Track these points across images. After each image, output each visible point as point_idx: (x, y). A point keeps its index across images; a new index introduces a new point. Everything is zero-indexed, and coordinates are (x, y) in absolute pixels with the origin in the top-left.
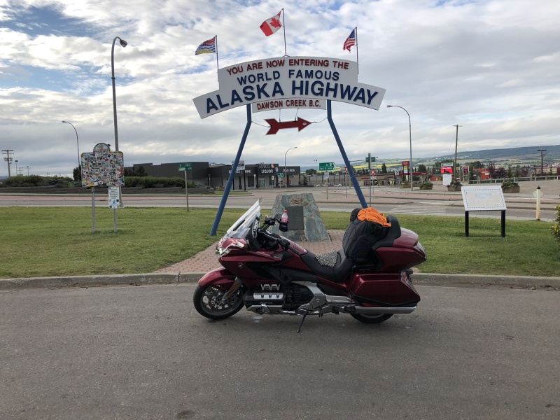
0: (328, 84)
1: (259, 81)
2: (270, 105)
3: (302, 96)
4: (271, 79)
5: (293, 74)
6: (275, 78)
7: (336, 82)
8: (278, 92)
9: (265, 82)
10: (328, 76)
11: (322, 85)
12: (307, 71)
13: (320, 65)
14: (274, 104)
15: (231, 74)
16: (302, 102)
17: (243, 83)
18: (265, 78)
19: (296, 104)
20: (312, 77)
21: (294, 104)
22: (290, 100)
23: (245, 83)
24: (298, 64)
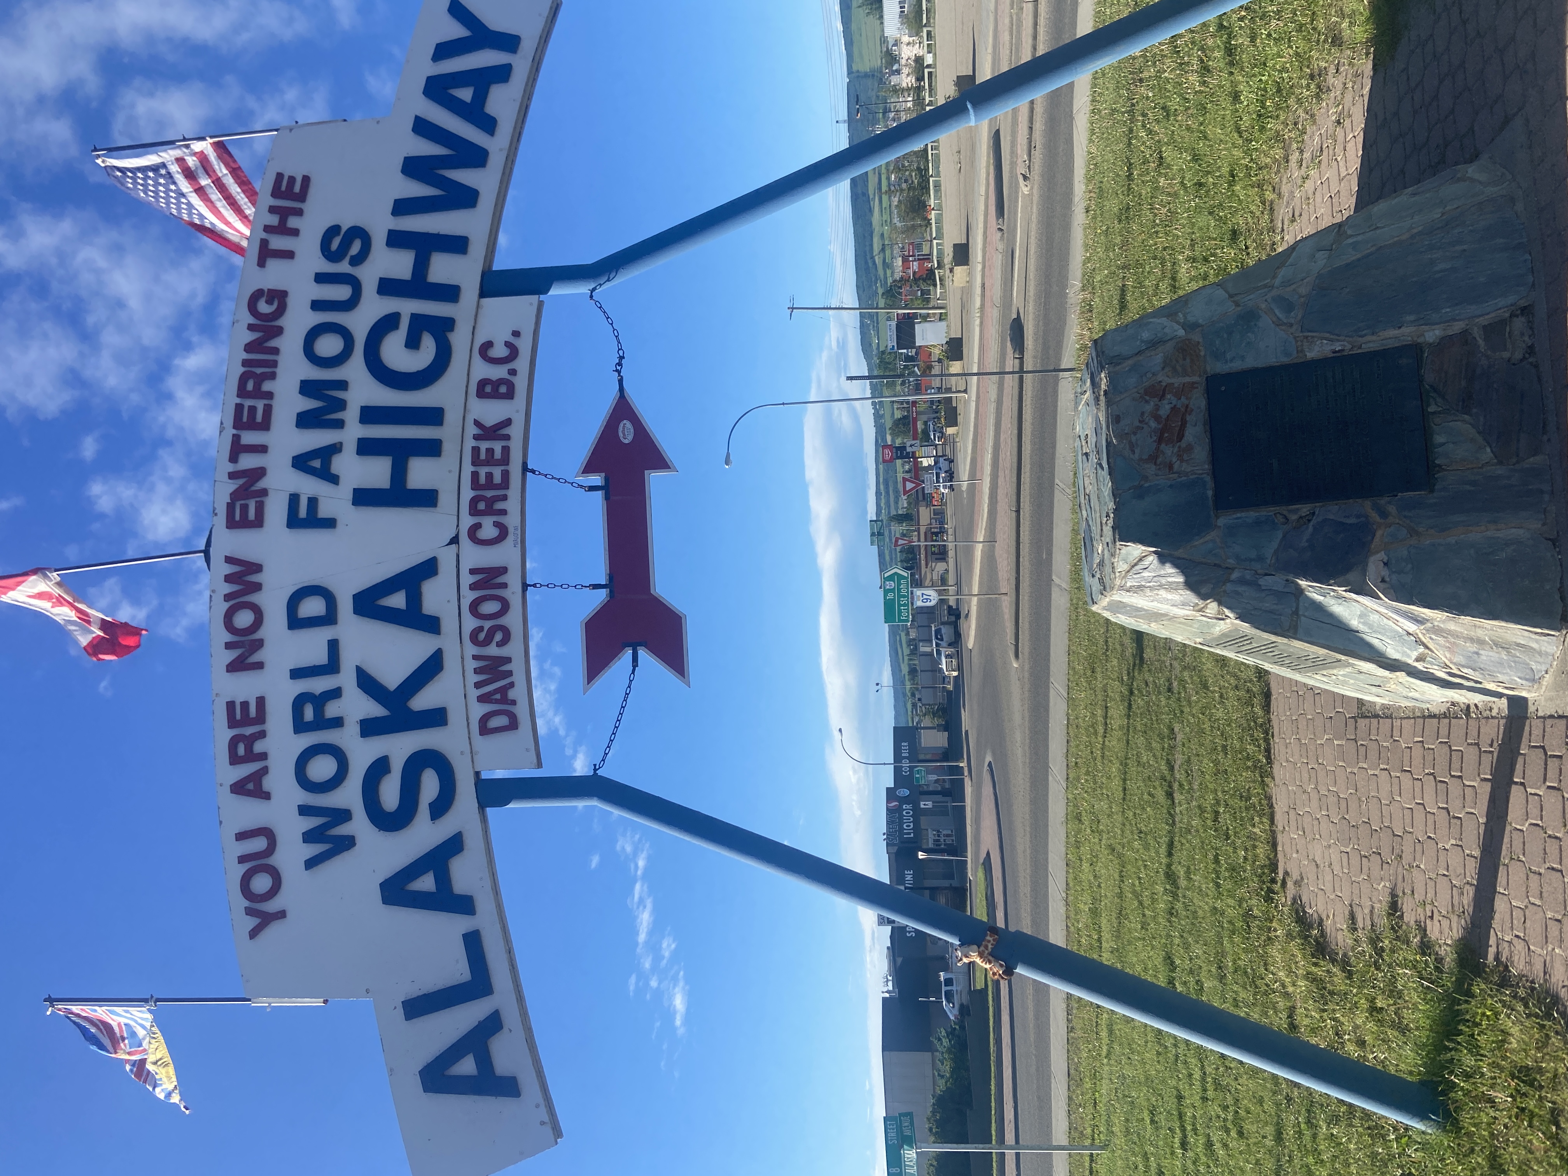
0: (387, 287)
1: (338, 722)
2: (492, 650)
3: (449, 448)
4: (333, 646)
5: (313, 502)
6: (329, 618)
7: (379, 239)
8: (415, 600)
9: (346, 679)
10: (342, 292)
11: (388, 323)
12: (305, 420)
13: (273, 343)
14: (487, 625)
15: (282, 915)
16: (484, 446)
17: (343, 830)
18: (319, 685)
19: (497, 479)
20: (343, 385)
21: (489, 494)
22: (467, 521)
23: (344, 815)
24: (260, 473)
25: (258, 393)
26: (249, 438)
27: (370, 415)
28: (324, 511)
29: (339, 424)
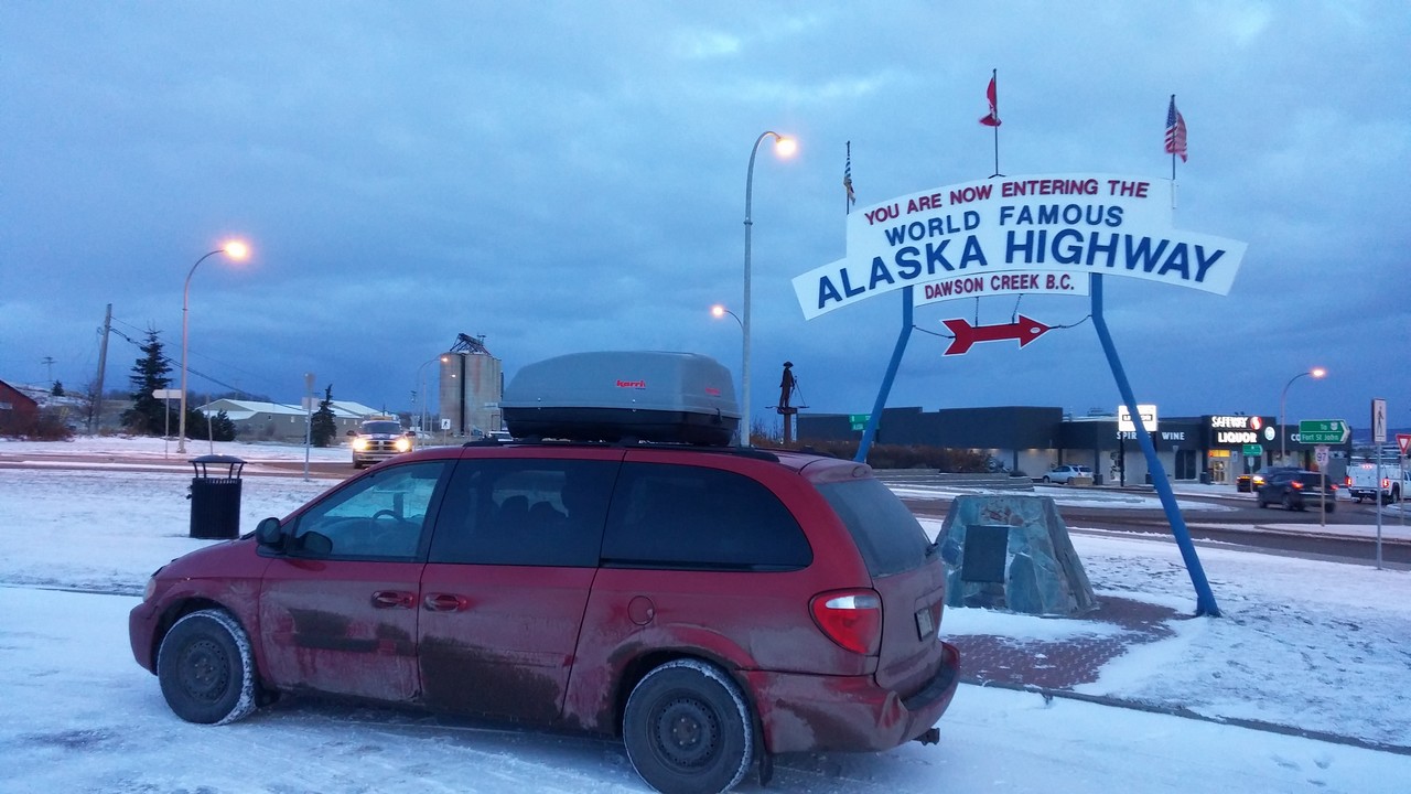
0: (1095, 236)
1: (931, 235)
2: (954, 287)
3: (1028, 266)
4: (958, 230)
5: (1010, 216)
6: (968, 228)
7: (1116, 230)
8: (973, 258)
10: (1094, 217)
11: (1079, 237)
12: (1043, 208)
13: (1075, 191)
14: (962, 286)
15: (872, 223)
16: (1029, 279)
17: (897, 241)
18: (945, 227)
19: (1016, 285)
20: (1056, 222)
21: (1010, 283)
22: (1000, 275)
23: (901, 242)
24: (1023, 193)
25: (1055, 188)
26: (1037, 187)
27: (1043, 234)
28: (1007, 220)
29: (1040, 222)
